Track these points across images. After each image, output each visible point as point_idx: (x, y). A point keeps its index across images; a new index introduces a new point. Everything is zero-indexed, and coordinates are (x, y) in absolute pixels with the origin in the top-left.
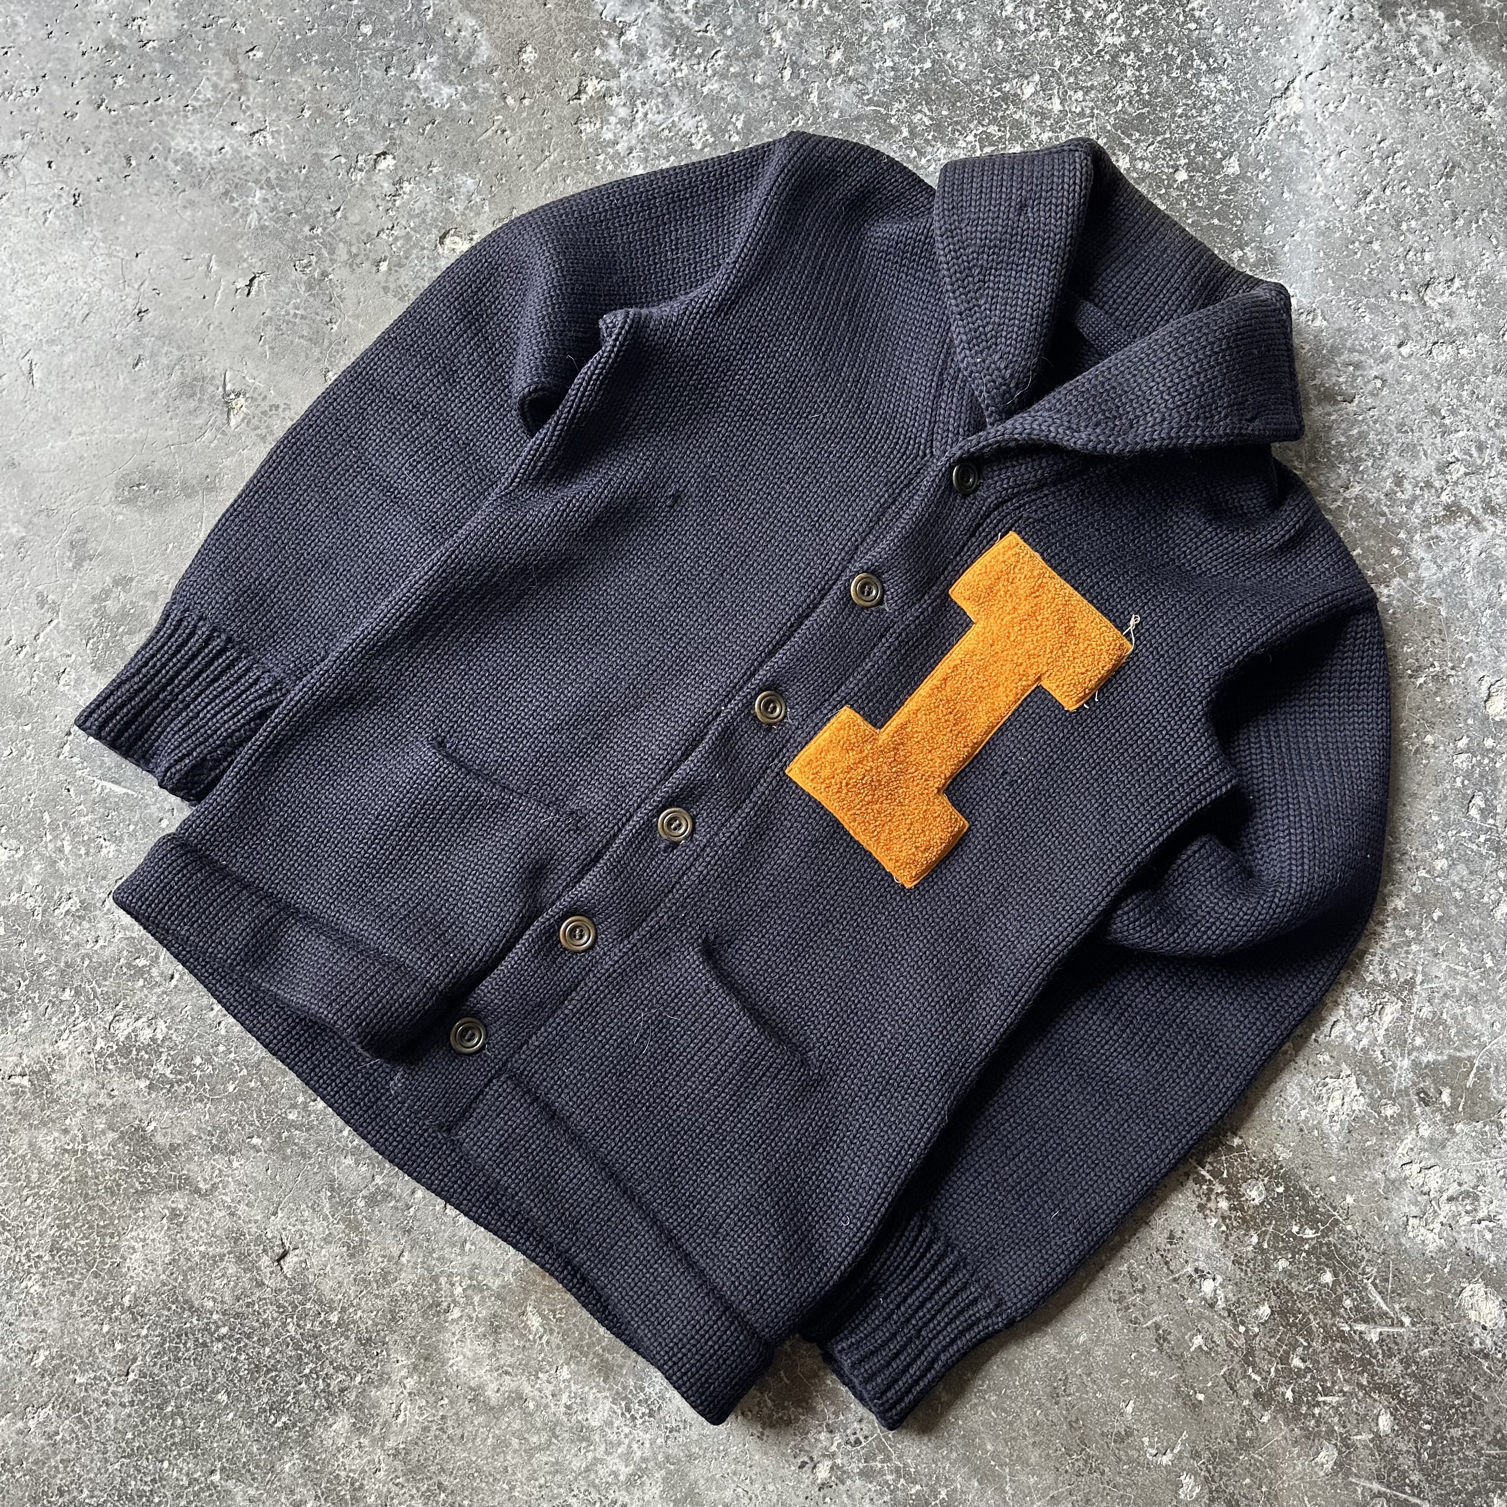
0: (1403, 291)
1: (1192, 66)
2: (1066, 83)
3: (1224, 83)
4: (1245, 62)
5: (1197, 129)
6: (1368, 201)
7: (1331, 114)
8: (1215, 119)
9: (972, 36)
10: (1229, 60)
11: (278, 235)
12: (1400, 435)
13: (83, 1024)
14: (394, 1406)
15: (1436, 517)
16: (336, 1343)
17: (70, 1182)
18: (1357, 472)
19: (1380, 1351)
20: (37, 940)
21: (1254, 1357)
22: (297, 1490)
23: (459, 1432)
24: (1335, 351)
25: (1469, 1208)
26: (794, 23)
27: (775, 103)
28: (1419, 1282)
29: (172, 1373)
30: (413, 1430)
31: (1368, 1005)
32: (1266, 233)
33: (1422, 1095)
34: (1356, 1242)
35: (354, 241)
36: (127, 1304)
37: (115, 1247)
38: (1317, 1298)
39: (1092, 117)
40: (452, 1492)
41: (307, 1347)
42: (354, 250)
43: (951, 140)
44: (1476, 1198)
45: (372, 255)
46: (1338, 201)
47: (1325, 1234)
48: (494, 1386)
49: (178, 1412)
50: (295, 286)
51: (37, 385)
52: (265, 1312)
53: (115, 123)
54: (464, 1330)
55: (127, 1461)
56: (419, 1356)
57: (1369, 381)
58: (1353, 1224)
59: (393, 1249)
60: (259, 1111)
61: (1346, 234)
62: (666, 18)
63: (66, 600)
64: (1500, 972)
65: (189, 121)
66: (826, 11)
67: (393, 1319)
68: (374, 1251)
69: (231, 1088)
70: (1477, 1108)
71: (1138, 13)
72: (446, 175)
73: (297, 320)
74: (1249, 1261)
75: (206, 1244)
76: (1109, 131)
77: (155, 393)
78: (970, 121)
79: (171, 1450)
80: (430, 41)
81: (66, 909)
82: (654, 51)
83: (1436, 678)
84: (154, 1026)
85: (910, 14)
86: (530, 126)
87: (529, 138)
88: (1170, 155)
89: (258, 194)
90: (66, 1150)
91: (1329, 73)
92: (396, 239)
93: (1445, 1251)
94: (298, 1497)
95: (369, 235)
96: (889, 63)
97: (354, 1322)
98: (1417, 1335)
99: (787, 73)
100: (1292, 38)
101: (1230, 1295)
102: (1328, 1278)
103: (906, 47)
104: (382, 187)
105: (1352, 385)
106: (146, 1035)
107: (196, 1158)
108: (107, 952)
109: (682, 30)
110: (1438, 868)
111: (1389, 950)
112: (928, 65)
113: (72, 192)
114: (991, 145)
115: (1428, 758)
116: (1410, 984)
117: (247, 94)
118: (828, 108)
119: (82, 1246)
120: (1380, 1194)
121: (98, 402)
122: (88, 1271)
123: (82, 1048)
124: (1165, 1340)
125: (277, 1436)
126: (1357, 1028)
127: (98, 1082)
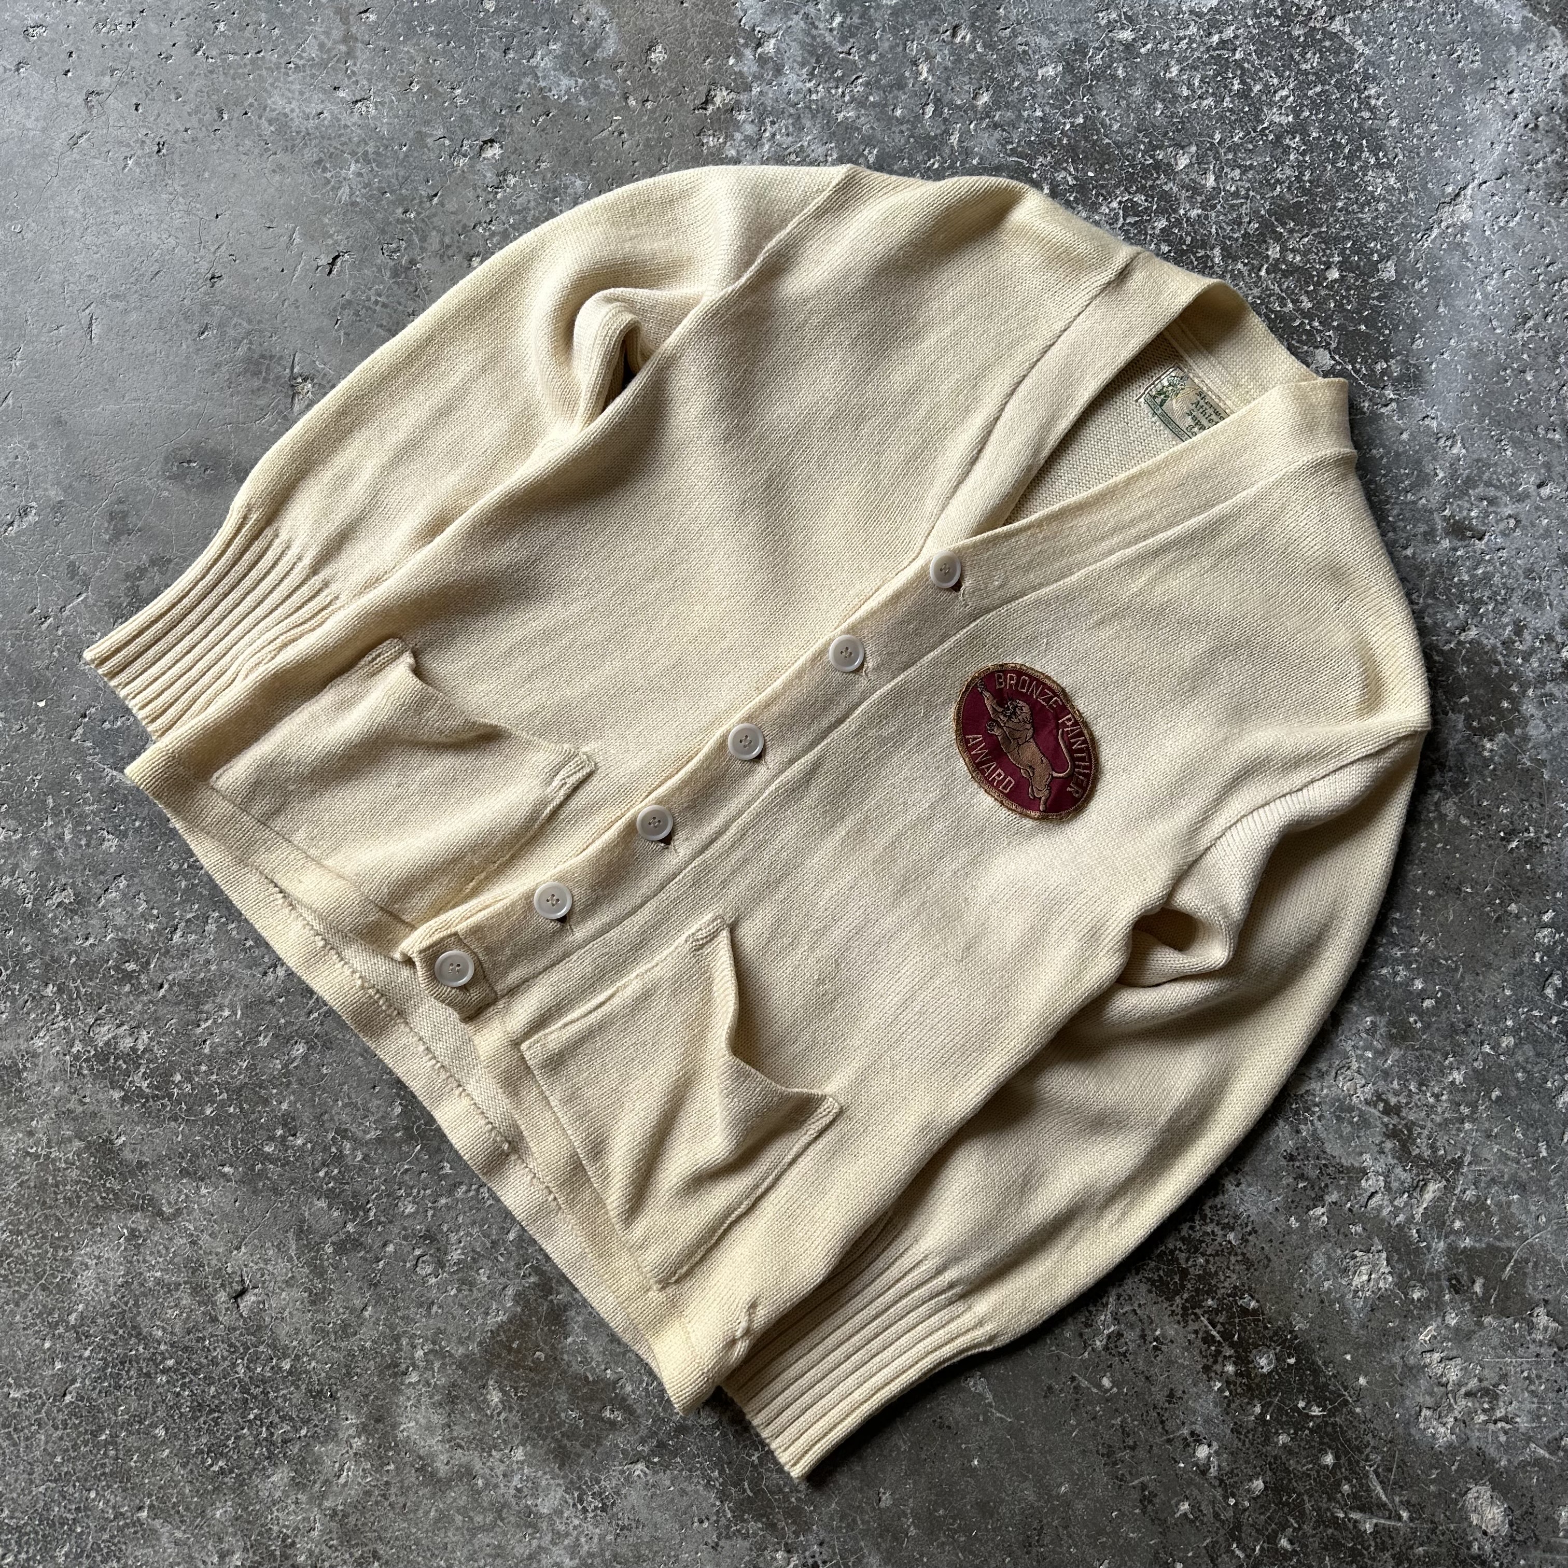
0: (1551, 428)
1: (1359, 158)
2: (1224, 158)
3: (1392, 181)
4: (1417, 160)
5: (1356, 227)
6: (1527, 326)
7: (1500, 228)
8: (1377, 218)
9: (1131, 95)
10: (1401, 157)
11: (368, 214)
12: (1527, 581)
13: (62, 1024)
14: (337, 1465)
15: (1552, 674)
16: (285, 1392)
17: (29, 1187)
18: (1476, 614)
19: (1373, 1544)
20: (24, 930)
21: (1240, 1531)
22: (226, 1539)
23: (401, 1500)
24: (1470, 482)
25: (1486, 1406)
26: (943, 57)
27: (912, 140)
28: (1424, 1477)
29: (110, 1400)
30: (354, 1492)
31: (1409, 1180)
32: (1414, 347)
33: (1454, 1282)
34: (1363, 1426)
35: (448, 230)
36: (72, 1322)
37: (68, 1262)
38: (1315, 1480)
39: (1247, 198)
40: (387, 1562)
41: (255, 1391)
42: (447, 240)
43: (1094, 203)
44: (1496, 1397)
45: (465, 249)
46: (1495, 323)
47: (1332, 1413)
48: (444, 1458)
49: (112, 1441)
50: (380, 270)
51: (95, 341)
52: (215, 1349)
53: (211, 72)
54: (420, 1395)
55: (53, 1485)
56: (369, 1416)
57: (1502, 520)
58: (1363, 1408)
59: (356, 1302)
60: (235, 1139)
61: (1498, 358)
62: (808, 34)
63: (97, 574)
64: (1554, 1163)
65: (290, 79)
66: (979, 49)
67: (349, 1374)
68: (336, 1302)
69: (208, 1112)
70: (1509, 1303)
71: (1310, 93)
72: (554, 173)
73: (378, 308)
74: (1248, 1432)
75: (162, 1270)
76: (1262, 216)
77: (218, 365)
78: (1117, 186)
79: (99, 1480)
80: (555, 26)
81: (59, 900)
82: (792, 68)
83: (1529, 844)
84: (136, 1035)
85: (1068, 63)
86: (649, 132)
87: (647, 145)
88: (1324, 250)
89: (353, 168)
90: (28, 1154)
91: (1504, 184)
92: (493, 234)
93: (1455, 1448)
94: (225, 1546)
95: (464, 227)
96: (1039, 113)
97: (306, 1372)
98: (1414, 1531)
99: (930, 110)
100: (1470, 141)
101: (1224, 1464)
102: (1329, 1459)
103: (1060, 98)
104: (485, 176)
105: (1483, 522)
106: (127, 1043)
107: (163, 1179)
108: (96, 951)
109: (824, 49)
110: (1504, 1045)
111: (1440, 1125)
112: (1081, 121)
113: (157, 140)
114: (1135, 215)
115: (1509, 928)
116: (1457, 1164)
117: (355, 58)
118: (967, 153)
119: (33, 1256)
120: (1395, 1380)
121: (157, 368)
122: (36, 1282)
123: (58, 1048)
124: (1150, 1502)
125: (213, 1479)
126: (1396, 1203)
127: (70, 1086)
